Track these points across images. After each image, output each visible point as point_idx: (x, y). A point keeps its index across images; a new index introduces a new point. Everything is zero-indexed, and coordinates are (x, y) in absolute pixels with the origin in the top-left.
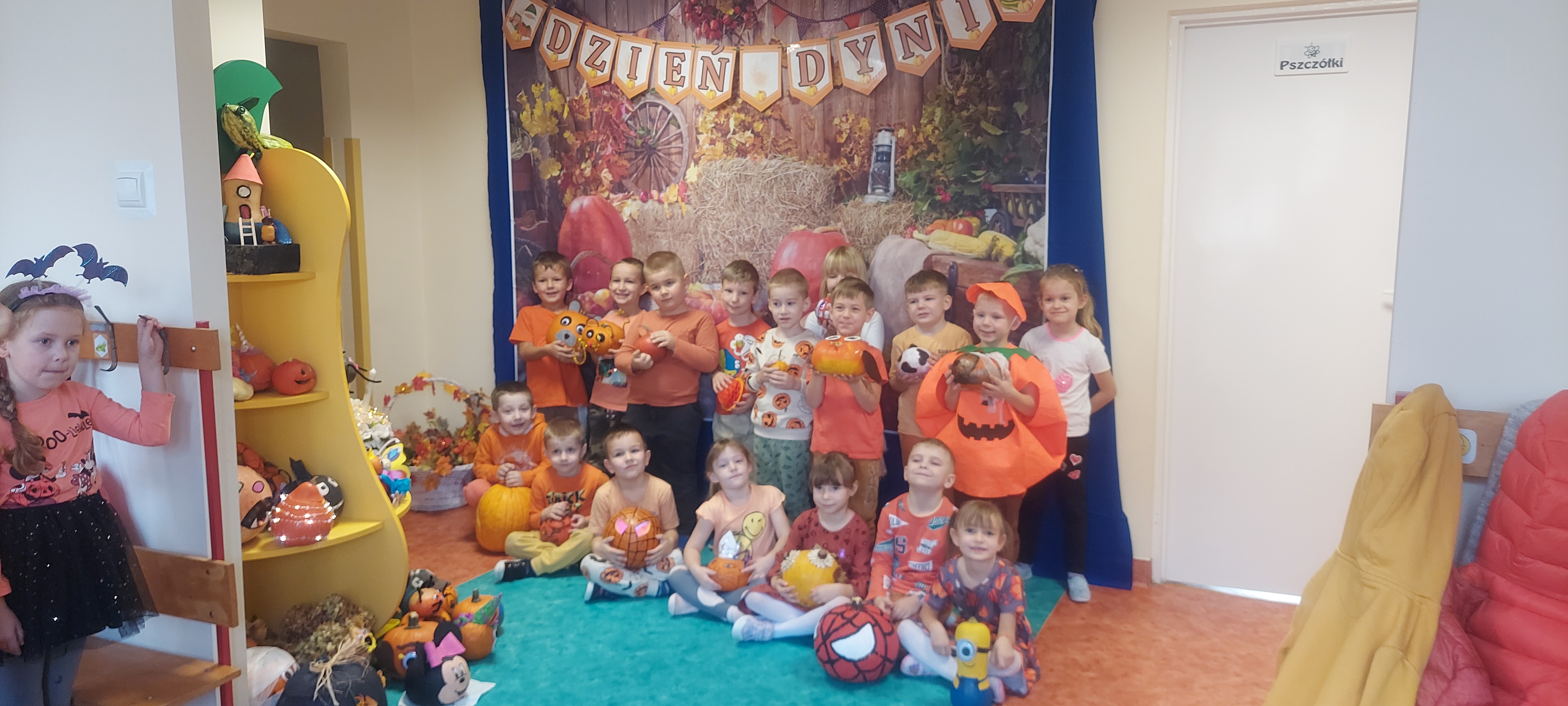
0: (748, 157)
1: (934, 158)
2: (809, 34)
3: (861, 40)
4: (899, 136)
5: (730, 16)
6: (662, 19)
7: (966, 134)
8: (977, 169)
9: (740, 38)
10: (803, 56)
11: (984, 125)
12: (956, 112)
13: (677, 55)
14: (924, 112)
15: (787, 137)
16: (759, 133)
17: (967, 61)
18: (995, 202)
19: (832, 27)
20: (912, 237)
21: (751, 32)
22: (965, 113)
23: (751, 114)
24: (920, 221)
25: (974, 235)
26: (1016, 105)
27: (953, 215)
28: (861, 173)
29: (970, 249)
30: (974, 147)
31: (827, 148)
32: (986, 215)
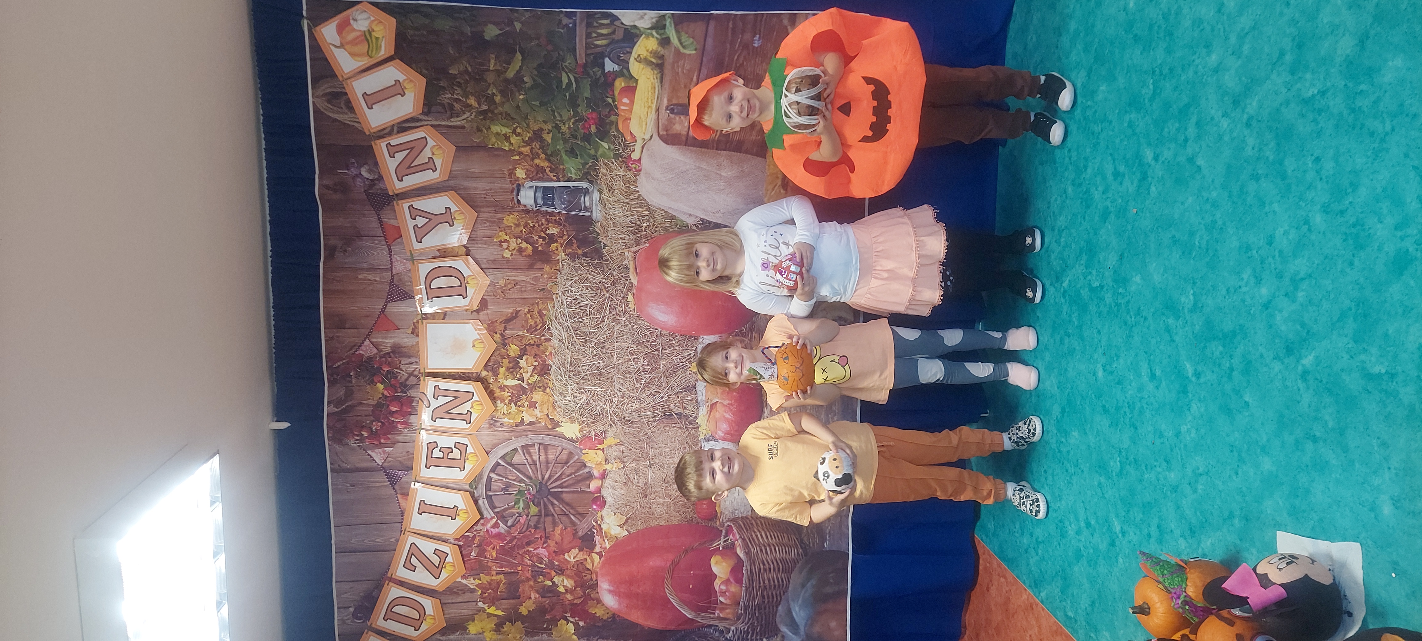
0: (551, 363)
1: (548, 133)
2: (406, 287)
3: (414, 222)
4: (524, 176)
5: (385, 389)
6: (387, 474)
7: (521, 97)
8: (560, 81)
9: (411, 374)
10: (432, 293)
11: (510, 74)
12: (497, 108)
13: (430, 455)
14: (496, 146)
15: (525, 314)
16: (521, 349)
17: (439, 95)
18: (597, 60)
19: (398, 259)
20: (640, 159)
21: (405, 361)
22: (498, 99)
23: (499, 359)
24: (621, 151)
25: (634, 84)
26: (487, 37)
27: (613, 109)
28: (566, 224)
29: (650, 88)
30: (535, 86)
31: (538, 265)
32: (612, 70)
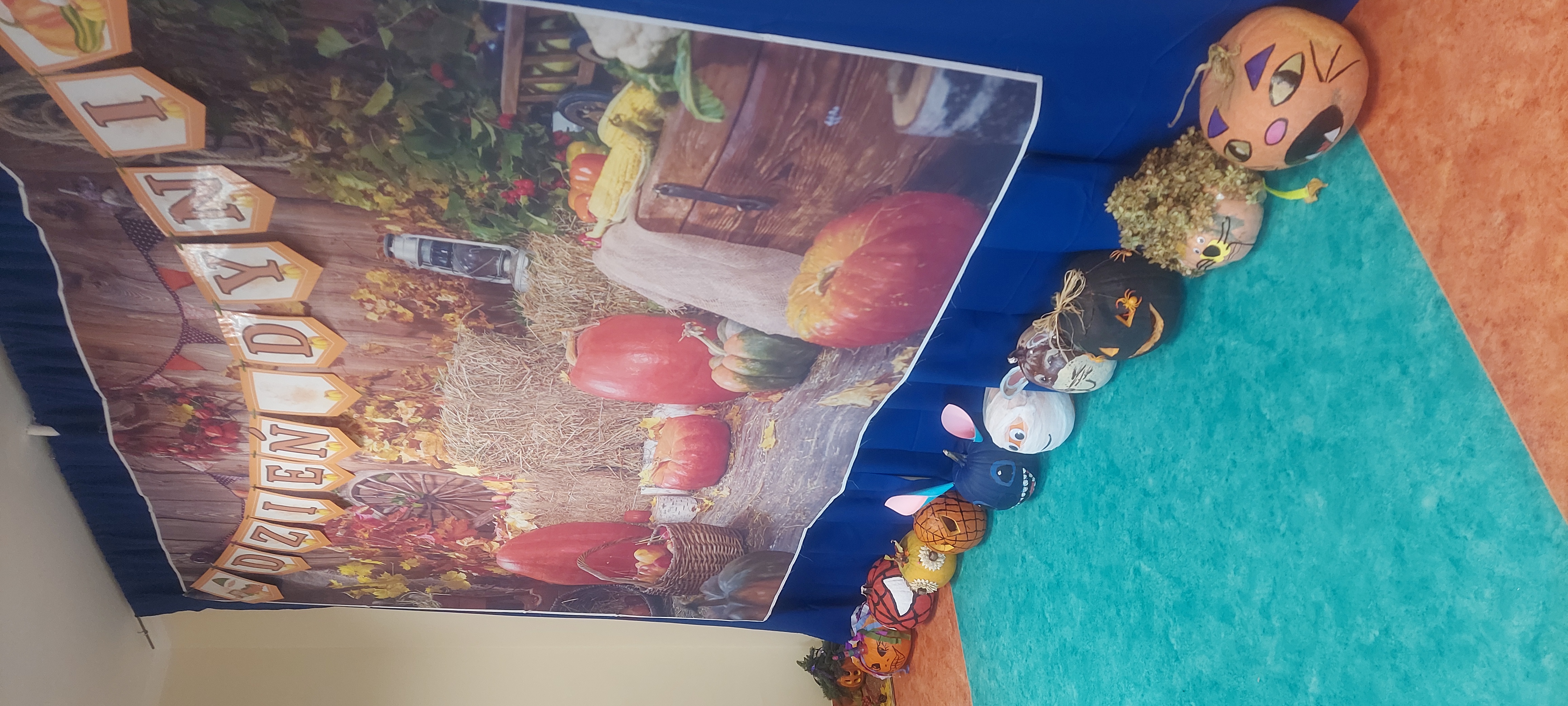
0: (440, 407)
1: (442, 197)
2: (211, 334)
3: (213, 272)
4: (400, 231)
5: (196, 411)
7: (393, 141)
8: (466, 131)
10: (257, 347)
11: (373, 109)
12: (347, 152)
13: (271, 472)
14: (348, 203)
15: (402, 376)
16: (397, 398)
17: (236, 120)
18: (538, 112)
19: (192, 305)
20: (599, 239)
21: (221, 393)
22: (349, 137)
23: (365, 402)
24: (569, 227)
25: (604, 153)
26: (324, 50)
27: (561, 179)
28: (470, 292)
29: (631, 161)
30: (419, 131)
31: (423, 334)
32: (565, 130)
